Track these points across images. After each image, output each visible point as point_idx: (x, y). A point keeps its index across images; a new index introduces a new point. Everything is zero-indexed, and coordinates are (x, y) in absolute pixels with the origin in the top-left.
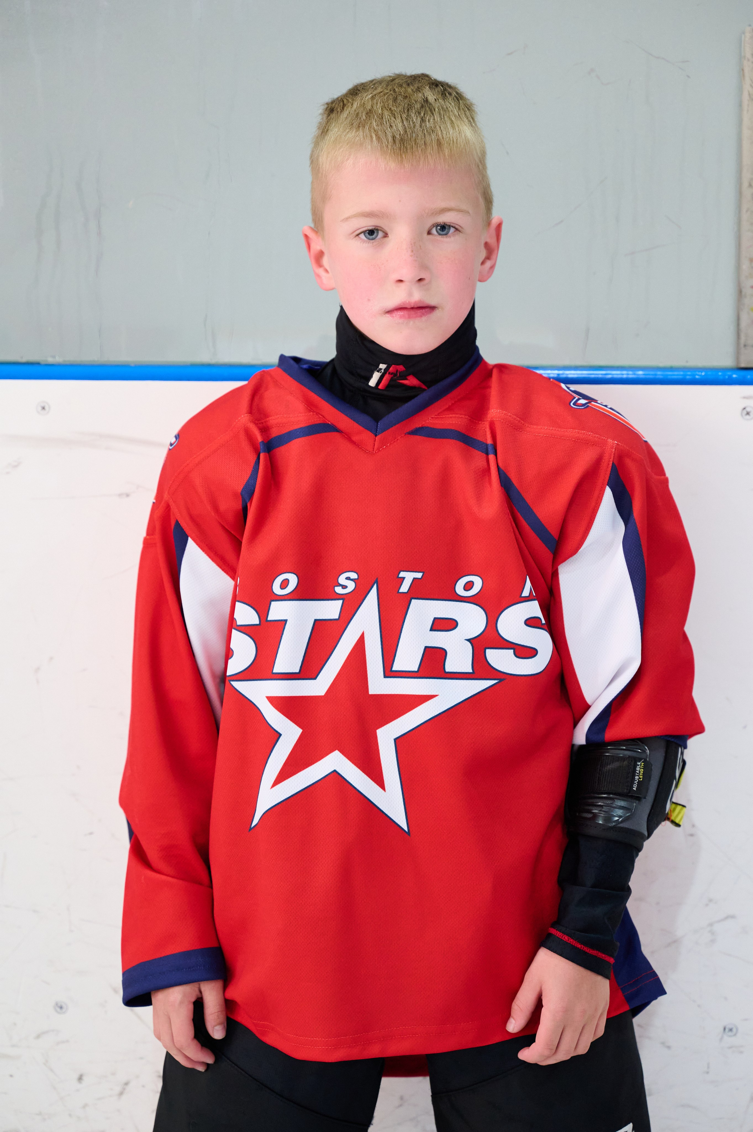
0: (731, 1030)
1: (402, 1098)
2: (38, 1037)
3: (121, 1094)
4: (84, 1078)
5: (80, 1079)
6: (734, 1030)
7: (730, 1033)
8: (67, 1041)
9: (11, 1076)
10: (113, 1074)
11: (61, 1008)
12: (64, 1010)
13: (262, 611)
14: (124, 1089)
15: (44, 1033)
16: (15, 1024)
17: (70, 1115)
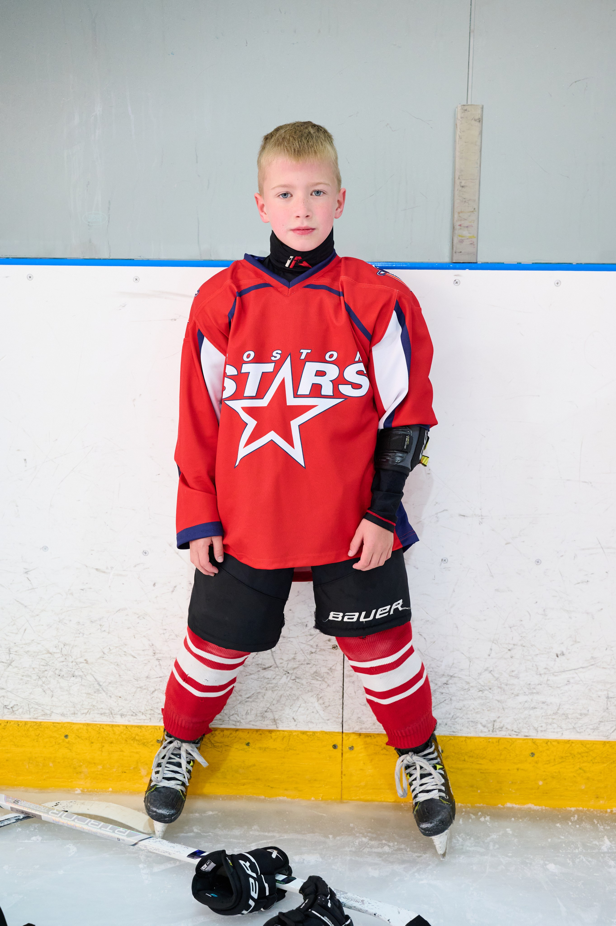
0: (445, 560)
1: (298, 592)
2: (135, 566)
3: (173, 591)
4: (156, 584)
5: (154, 585)
6: (446, 561)
7: (445, 562)
8: (149, 568)
9: (123, 584)
10: (169, 583)
11: (146, 553)
12: (147, 554)
13: (239, 368)
14: (174, 589)
15: (138, 564)
16: (125, 561)
17: (150, 601)
